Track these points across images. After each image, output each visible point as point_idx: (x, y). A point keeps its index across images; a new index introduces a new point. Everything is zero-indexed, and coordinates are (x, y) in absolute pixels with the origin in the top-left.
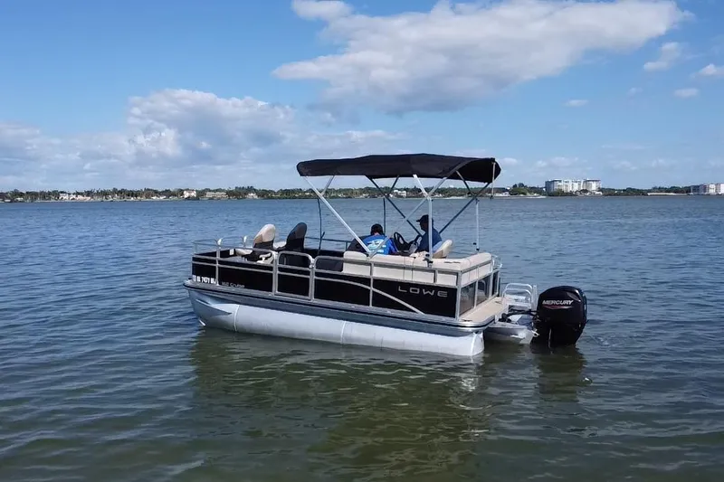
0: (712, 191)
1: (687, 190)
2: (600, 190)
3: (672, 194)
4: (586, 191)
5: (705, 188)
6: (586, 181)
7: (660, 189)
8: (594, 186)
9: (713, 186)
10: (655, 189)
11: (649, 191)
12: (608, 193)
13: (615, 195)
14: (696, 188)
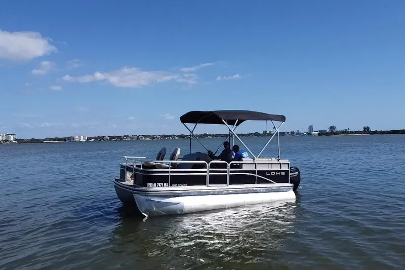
0: (77, 140)
1: (64, 139)
2: (16, 140)
3: (56, 141)
4: (6, 141)
5: (74, 138)
6: (7, 135)
7: (50, 139)
8: (12, 138)
9: (77, 137)
10: (46, 139)
11: (44, 140)
12: (20, 141)
13: (25, 142)
14: (69, 138)
